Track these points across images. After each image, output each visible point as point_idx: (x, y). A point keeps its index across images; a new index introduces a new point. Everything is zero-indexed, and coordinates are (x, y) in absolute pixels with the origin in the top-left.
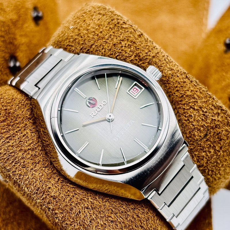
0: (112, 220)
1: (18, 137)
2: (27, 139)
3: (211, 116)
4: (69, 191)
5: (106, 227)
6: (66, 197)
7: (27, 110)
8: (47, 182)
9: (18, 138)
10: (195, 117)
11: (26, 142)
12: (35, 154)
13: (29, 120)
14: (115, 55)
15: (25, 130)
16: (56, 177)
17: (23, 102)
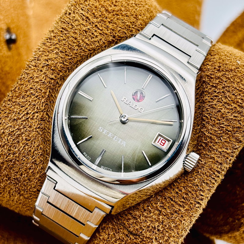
0: (20, 141)
1: (91, 28)
2: (90, 38)
4: (42, 91)
5: (12, 136)
6: (34, 89)
7: (124, 32)
8: (47, 67)
9: (89, 28)
11: (86, 38)
12: (75, 49)
13: (112, 36)
15: (100, 34)
16: (55, 75)
17: (133, 26)
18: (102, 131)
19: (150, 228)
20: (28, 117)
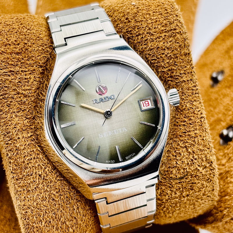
0: (54, 198)
1: (21, 76)
2: (27, 84)
3: (198, 165)
4: (33, 151)
5: (45, 201)
6: (27, 155)
7: (44, 57)
8: (20, 132)
9: (19, 77)
10: (183, 157)
11: (24, 86)
12: (25, 101)
13: (39, 67)
14: (152, 57)
15: (30, 74)
16: (30, 132)
17: (45, 47)
18: (102, 136)
19: (190, 163)
20: (43, 178)
